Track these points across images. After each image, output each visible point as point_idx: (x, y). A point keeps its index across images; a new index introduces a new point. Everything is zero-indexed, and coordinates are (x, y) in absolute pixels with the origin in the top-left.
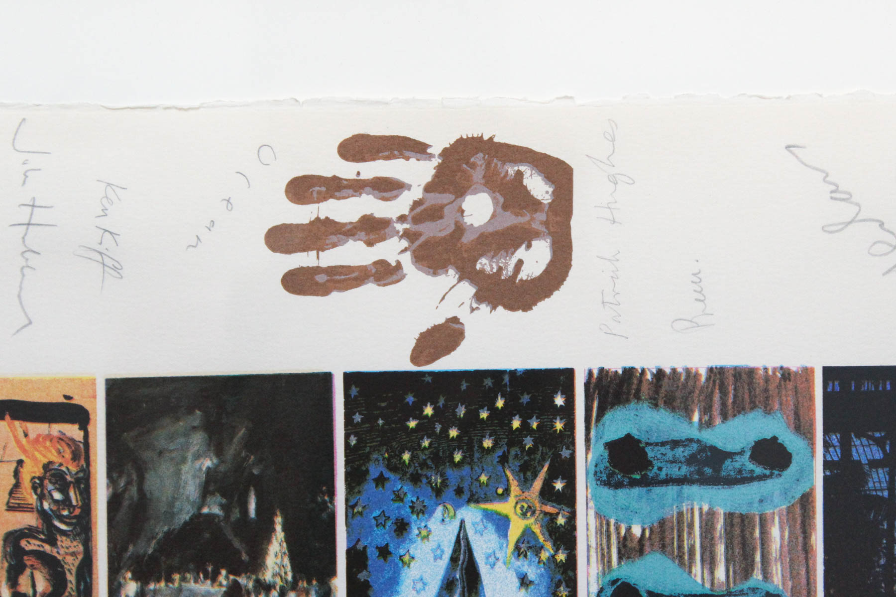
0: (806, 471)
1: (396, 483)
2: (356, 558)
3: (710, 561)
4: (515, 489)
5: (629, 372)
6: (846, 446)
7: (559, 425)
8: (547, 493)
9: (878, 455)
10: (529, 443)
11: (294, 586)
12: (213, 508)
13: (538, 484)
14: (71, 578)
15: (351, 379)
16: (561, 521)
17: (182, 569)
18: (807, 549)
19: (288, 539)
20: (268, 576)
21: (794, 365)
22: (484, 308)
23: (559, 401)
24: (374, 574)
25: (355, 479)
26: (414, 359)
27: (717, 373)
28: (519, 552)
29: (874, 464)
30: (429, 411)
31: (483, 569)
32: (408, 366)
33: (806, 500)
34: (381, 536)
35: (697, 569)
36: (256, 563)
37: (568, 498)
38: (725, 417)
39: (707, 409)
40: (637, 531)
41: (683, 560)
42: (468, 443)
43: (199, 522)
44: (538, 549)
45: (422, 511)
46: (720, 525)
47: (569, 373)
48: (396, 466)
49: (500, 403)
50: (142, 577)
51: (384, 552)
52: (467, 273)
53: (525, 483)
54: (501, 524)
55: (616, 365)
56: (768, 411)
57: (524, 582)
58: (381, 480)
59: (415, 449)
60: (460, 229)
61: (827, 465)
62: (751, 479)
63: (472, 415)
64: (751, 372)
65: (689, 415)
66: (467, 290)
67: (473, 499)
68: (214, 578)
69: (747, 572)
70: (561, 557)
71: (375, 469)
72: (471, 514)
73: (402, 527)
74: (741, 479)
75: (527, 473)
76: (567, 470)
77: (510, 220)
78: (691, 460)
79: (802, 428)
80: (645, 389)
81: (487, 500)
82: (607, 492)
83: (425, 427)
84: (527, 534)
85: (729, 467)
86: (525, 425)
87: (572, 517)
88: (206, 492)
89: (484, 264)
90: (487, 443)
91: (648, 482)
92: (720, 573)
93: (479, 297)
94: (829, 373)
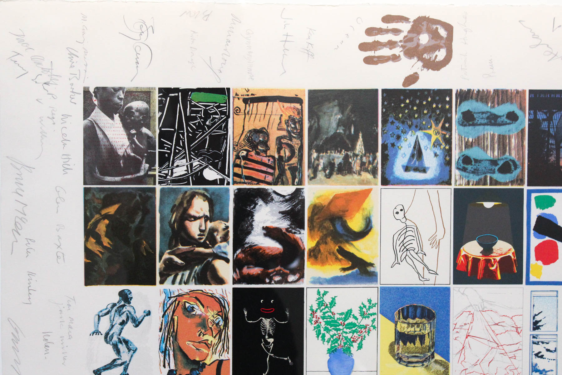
0: (523, 122)
1: (397, 123)
2: (384, 147)
3: (493, 149)
4: (433, 126)
5: (469, 90)
6: (535, 114)
7: (447, 107)
8: (443, 128)
9: (545, 117)
10: (438, 112)
11: (365, 155)
12: (341, 131)
13: (440, 125)
14: (297, 151)
15: (384, 91)
16: (447, 136)
17: (330, 149)
18: (523, 146)
19: (363, 140)
20: (357, 152)
21: (520, 89)
22: (425, 70)
23: (448, 99)
24: (390, 152)
25: (384, 122)
26: (404, 85)
27: (496, 91)
28: (434, 146)
29: (544, 120)
30: (408, 101)
31: (423, 151)
32: (401, 87)
33: (523, 131)
34: (392, 140)
35: (489, 152)
36: (353, 148)
37: (450, 129)
38: (498, 105)
39: (493, 102)
40: (470, 140)
41: (485, 149)
42: (420, 112)
43: (336, 135)
44: (440, 145)
45: (405, 132)
46: (496, 138)
47: (450, 91)
48: (397, 119)
49: (429, 99)
50: (319, 151)
51: (393, 145)
52: (420, 59)
53: (437, 124)
54: (429, 137)
55: (465, 88)
56: (512, 103)
57: (436, 155)
58: (392, 123)
59: (403, 113)
60: (418, 45)
61: (529, 120)
62: (506, 124)
63: (421, 103)
64: (507, 91)
65: (487, 103)
66: (420, 64)
67: (421, 129)
68: (340, 152)
69: (504, 153)
70: (447, 147)
71: (390, 120)
72: (420, 134)
73: (399, 137)
74: (503, 124)
75: (437, 121)
76: (449, 120)
77: (433, 42)
78: (488, 118)
79: (522, 108)
80: (474, 96)
81: (425, 129)
82: (462, 128)
83: (407, 106)
84: (437, 140)
85: (499, 120)
86: (437, 106)
87: (451, 135)
88: (338, 125)
89: (425, 56)
90: (425, 112)
91: (474, 125)
92: (496, 153)
93: (424, 66)
94: (531, 92)
